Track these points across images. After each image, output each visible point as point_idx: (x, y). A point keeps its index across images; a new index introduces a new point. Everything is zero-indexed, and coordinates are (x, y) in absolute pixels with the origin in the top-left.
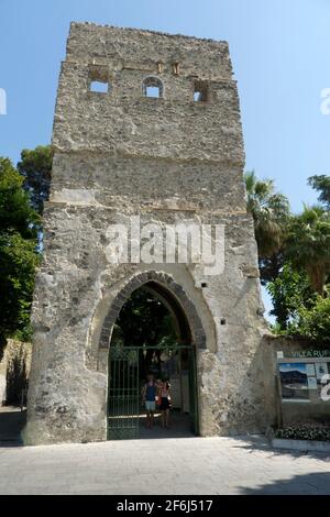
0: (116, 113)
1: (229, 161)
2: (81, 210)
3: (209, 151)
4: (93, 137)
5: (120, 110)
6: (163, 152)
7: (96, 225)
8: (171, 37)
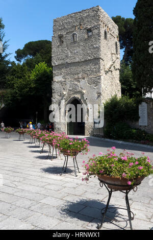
0: (65, 50)
1: (96, 58)
2: (59, 82)
3: (90, 56)
4: (61, 60)
5: (66, 49)
6: (77, 60)
7: (62, 86)
8: (80, 12)
